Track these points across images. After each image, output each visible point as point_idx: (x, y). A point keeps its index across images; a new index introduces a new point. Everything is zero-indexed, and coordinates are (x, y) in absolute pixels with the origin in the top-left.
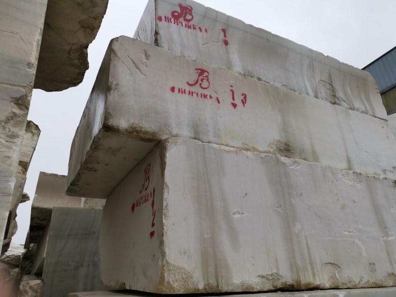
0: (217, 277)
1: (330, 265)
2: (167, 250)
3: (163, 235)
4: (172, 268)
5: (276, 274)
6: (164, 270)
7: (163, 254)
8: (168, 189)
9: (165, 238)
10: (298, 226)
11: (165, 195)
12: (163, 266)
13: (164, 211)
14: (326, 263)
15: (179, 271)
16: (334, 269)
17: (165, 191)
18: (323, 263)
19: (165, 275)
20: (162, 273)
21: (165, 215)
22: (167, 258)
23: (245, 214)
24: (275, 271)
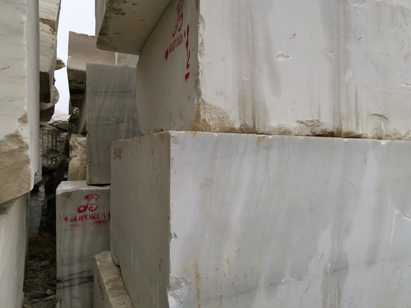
0: (254, 119)
1: (377, 116)
2: (202, 89)
3: (198, 74)
4: (208, 107)
5: (317, 121)
6: (200, 108)
7: (199, 94)
8: (204, 24)
9: (200, 77)
10: (350, 74)
11: (201, 31)
12: (199, 104)
13: (199, 48)
14: (373, 115)
15: (215, 110)
16: (381, 121)
17: (201, 26)
18: (370, 114)
19: (201, 113)
20: (197, 111)
21: (200, 53)
22: (203, 97)
23: (291, 58)
24: (316, 118)
